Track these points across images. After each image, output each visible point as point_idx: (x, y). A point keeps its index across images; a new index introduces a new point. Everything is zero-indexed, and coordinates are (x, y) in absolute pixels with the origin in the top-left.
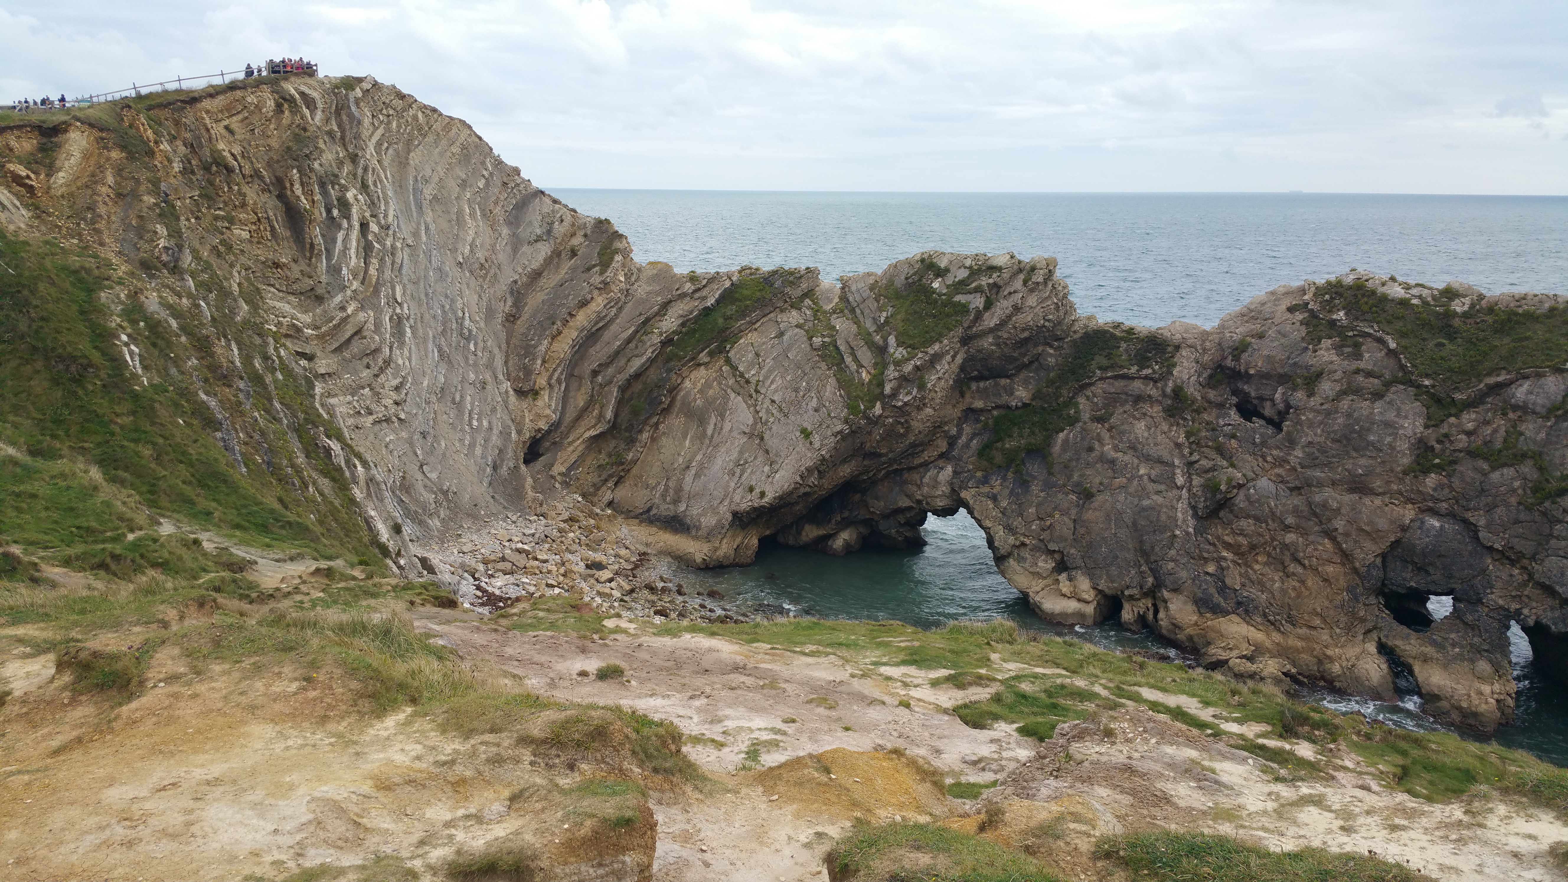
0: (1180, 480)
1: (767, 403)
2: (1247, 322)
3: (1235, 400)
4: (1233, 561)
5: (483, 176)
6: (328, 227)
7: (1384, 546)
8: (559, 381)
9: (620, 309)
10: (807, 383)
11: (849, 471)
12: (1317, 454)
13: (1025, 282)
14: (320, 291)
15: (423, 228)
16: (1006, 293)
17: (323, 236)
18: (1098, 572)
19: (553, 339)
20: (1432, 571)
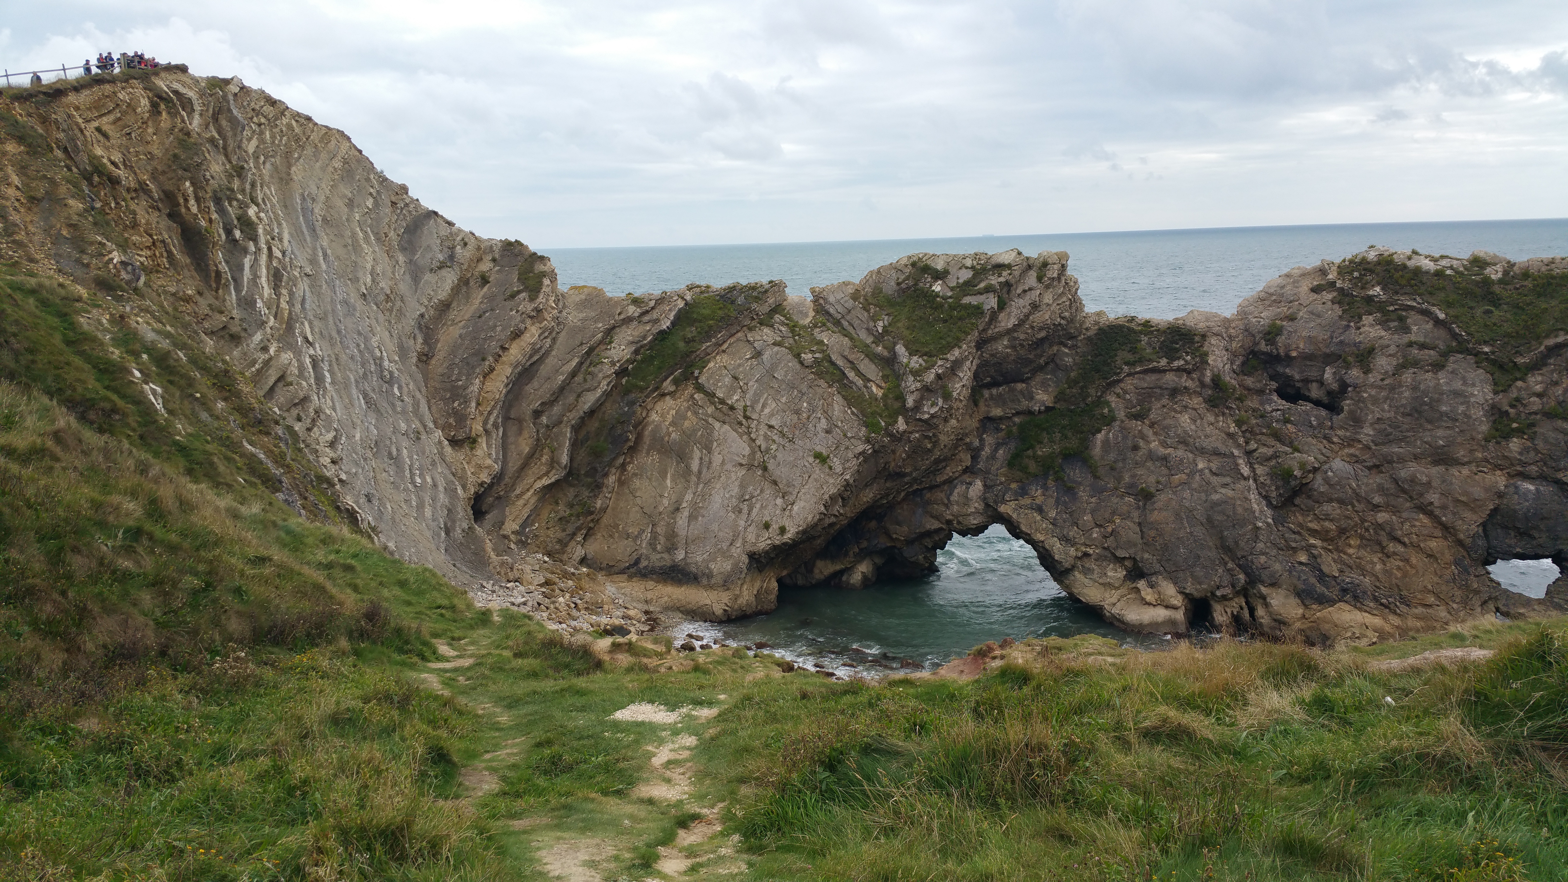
0: (1245, 471)
1: (763, 429)
2: (1270, 306)
3: (1274, 385)
4: (1323, 548)
5: (371, 194)
6: (231, 252)
7: (1484, 515)
8: (495, 425)
9: (554, 340)
10: (809, 403)
11: (871, 495)
12: (1389, 430)
13: (1040, 279)
14: (235, 329)
15: (321, 254)
16: (1019, 291)
17: (227, 262)
18: (1181, 574)
19: (484, 377)
20: (1536, 535)
